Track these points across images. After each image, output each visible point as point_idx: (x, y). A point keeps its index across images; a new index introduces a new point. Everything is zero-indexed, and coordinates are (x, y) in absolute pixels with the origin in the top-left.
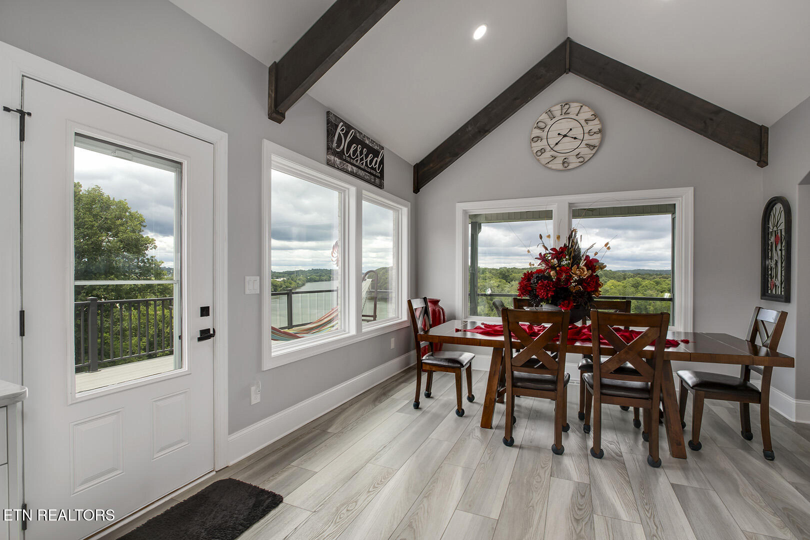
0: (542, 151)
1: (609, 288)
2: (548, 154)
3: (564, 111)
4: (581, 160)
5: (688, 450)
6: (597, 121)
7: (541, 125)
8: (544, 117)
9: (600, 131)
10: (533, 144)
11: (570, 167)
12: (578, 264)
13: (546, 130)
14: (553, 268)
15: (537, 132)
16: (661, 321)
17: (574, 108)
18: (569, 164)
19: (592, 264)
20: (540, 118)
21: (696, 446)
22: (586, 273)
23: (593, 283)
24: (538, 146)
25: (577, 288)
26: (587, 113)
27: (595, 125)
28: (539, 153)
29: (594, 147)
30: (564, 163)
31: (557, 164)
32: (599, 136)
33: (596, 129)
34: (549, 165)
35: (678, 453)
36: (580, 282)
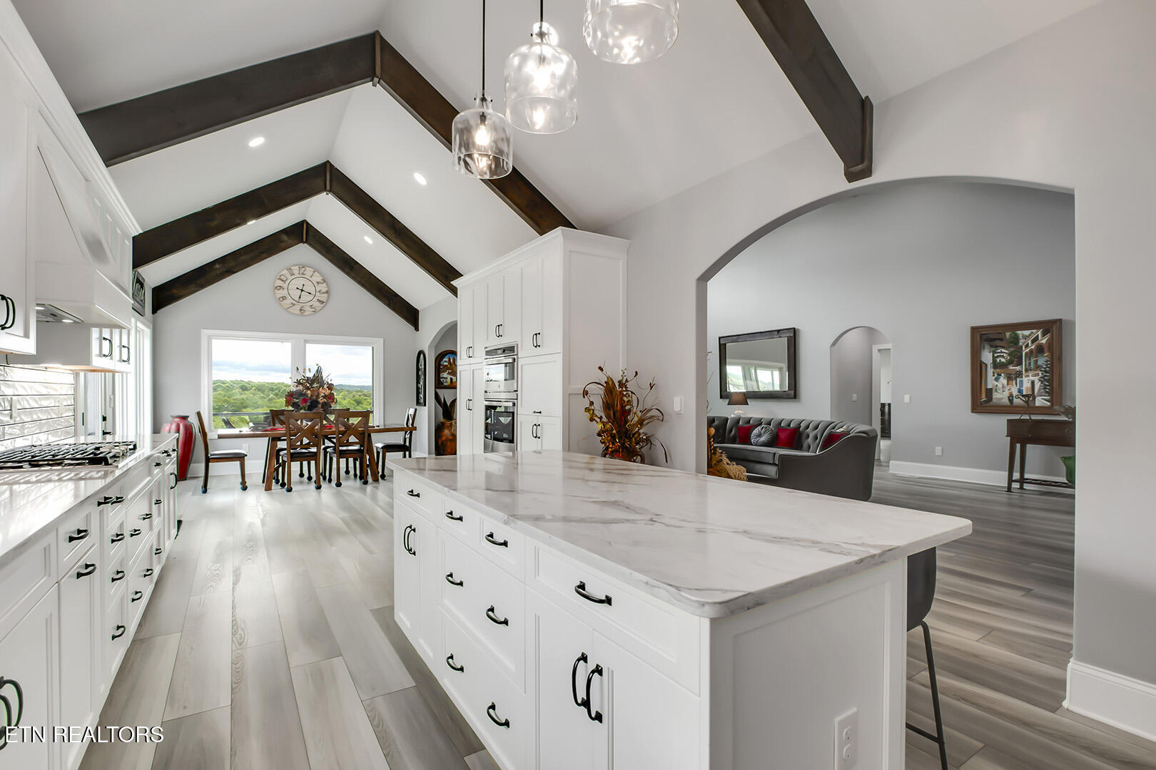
0: (284, 298)
1: (342, 402)
2: (289, 301)
3: (301, 272)
4: (314, 310)
5: (380, 479)
6: (324, 285)
7: (283, 278)
8: (285, 272)
9: (327, 292)
10: (277, 291)
11: (305, 314)
12: (323, 387)
13: (287, 282)
14: (308, 388)
15: (279, 283)
16: (366, 415)
17: (309, 271)
18: (305, 311)
19: (330, 387)
20: (283, 272)
21: (383, 477)
22: (328, 392)
23: (330, 397)
24: (280, 293)
25: (323, 401)
26: (317, 278)
27: (323, 287)
28: (281, 299)
29: (323, 302)
30: (301, 310)
31: (296, 309)
32: (326, 295)
33: (324, 290)
34: (289, 310)
35: (376, 480)
36: (325, 397)
